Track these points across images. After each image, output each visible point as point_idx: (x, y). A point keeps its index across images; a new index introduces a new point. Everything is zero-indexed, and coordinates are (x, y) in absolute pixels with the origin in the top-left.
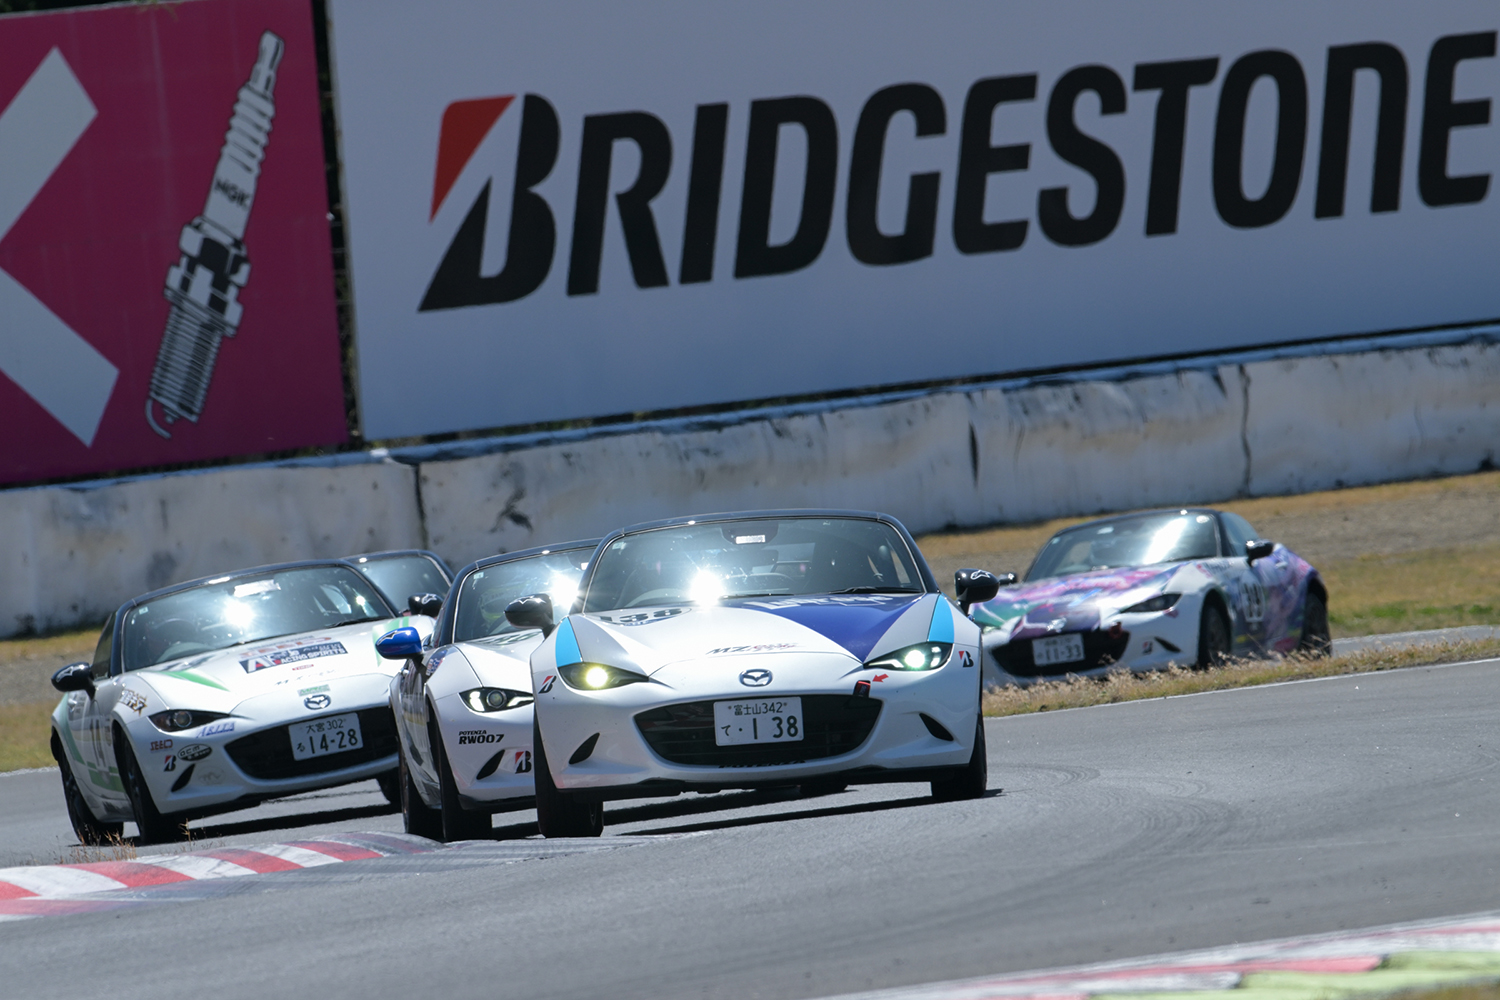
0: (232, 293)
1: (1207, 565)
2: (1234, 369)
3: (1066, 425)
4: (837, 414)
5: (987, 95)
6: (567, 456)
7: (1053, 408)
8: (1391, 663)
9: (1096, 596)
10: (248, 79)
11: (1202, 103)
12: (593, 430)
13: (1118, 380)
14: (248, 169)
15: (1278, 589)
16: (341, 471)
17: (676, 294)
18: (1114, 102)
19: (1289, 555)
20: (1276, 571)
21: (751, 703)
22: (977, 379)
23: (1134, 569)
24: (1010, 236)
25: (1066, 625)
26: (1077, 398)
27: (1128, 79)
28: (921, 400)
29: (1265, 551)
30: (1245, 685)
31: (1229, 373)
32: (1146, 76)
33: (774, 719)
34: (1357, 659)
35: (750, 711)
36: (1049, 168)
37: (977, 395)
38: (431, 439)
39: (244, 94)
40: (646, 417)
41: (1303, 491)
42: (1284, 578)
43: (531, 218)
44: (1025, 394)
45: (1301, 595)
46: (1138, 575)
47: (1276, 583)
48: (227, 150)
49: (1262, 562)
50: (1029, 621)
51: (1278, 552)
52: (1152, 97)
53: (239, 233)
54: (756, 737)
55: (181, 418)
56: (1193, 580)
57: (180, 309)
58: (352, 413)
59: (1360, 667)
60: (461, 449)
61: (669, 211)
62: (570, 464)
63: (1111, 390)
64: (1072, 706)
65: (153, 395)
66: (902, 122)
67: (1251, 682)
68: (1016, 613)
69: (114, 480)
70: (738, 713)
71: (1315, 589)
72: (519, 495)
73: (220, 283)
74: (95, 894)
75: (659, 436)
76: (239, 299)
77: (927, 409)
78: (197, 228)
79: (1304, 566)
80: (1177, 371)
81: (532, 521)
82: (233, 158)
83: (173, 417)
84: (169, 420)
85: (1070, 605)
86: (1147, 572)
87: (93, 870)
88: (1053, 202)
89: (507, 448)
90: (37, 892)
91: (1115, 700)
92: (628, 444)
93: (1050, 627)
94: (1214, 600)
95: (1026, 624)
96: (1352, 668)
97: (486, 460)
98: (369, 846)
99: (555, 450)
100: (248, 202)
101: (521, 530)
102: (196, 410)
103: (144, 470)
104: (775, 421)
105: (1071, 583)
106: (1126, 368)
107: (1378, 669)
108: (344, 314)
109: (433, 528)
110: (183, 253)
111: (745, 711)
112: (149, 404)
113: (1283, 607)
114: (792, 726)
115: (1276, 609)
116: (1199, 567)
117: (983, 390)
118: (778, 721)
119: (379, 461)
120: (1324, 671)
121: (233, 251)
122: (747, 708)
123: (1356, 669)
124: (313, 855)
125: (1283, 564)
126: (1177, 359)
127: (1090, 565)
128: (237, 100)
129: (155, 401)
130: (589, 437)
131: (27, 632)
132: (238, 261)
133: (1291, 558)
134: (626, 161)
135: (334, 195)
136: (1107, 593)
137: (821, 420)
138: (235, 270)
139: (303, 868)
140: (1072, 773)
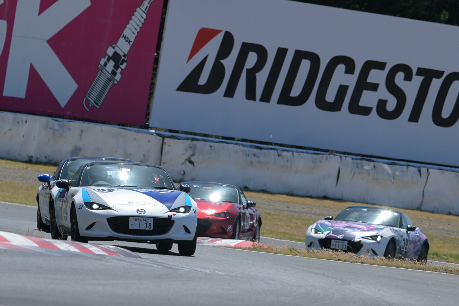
0: (119, 70)
1: (393, 229)
2: (426, 169)
3: (369, 174)
4: (299, 153)
5: (370, 65)
6: (211, 146)
7: (366, 168)
8: (451, 272)
9: (356, 231)
10: (141, 5)
11: (436, 84)
12: (221, 140)
13: (389, 164)
14: (134, 33)
15: (414, 242)
16: (139, 134)
17: (257, 104)
18: (408, 77)
19: (420, 232)
20: (415, 236)
21: (140, 218)
22: (345, 153)
23: (370, 224)
24: (366, 111)
25: (344, 237)
26: (374, 167)
27: (415, 71)
28: (326, 155)
29: (413, 229)
30: (404, 268)
31: (424, 170)
32: (421, 72)
33: (145, 223)
34: (440, 268)
35: (139, 220)
36: (383, 93)
37: (343, 158)
38: (170, 131)
39: (138, 9)
40: (239, 140)
41: (438, 213)
42: (417, 239)
43: (218, 69)
44: (359, 161)
45: (421, 246)
46: (370, 227)
47: (414, 240)
48: (128, 26)
49: (411, 233)
50: (332, 234)
51: (417, 231)
52: (422, 78)
53: (126, 53)
54: (140, 228)
55: (94, 105)
56: (388, 233)
57: (102, 72)
58: (147, 117)
59: (441, 271)
60: (178, 136)
61: (262, 77)
62: (211, 149)
63: (386, 166)
64: (348, 261)
65: (87, 96)
66: (341, 68)
67: (406, 267)
68: (329, 230)
69: (68, 120)
70: (136, 220)
71: (426, 245)
72: (193, 155)
73: (116, 67)
74: (28, 246)
75: (241, 147)
76: (121, 73)
77: (327, 158)
78: (114, 48)
79: (424, 237)
80: (408, 166)
81: (195, 164)
82: (129, 28)
83: (92, 105)
84: (90, 105)
85: (346, 232)
86: (374, 227)
87: (30, 239)
88: (382, 103)
89: (193, 139)
90: (10, 241)
91: (362, 263)
92: (231, 147)
93: (339, 237)
94: (393, 240)
95: (331, 234)
96: (438, 270)
97: (185, 141)
98: (117, 252)
99: (207, 144)
100: (131, 43)
101: (191, 166)
102: (100, 104)
103: (78, 119)
104: (278, 151)
105: (349, 224)
106: (392, 161)
107: (446, 273)
108: (152, 85)
109: (164, 159)
110: (107, 55)
111: (137, 220)
112: (85, 99)
113: (414, 248)
114: (150, 225)
115: (412, 248)
116: (391, 229)
117: (346, 157)
118: (146, 224)
119: (152, 134)
120: (430, 269)
121: (123, 58)
122: (138, 219)
123: (439, 271)
124: (99, 251)
125: (418, 235)
126: (409, 162)
127: (357, 220)
128: (135, 11)
129: (87, 98)
130: (219, 142)
131: (29, 161)
132: (124, 61)
133: (421, 233)
134: (252, 59)
135: (158, 48)
136: (359, 230)
137: (293, 154)
138: (122, 64)
139: (95, 254)
140: (343, 282)
